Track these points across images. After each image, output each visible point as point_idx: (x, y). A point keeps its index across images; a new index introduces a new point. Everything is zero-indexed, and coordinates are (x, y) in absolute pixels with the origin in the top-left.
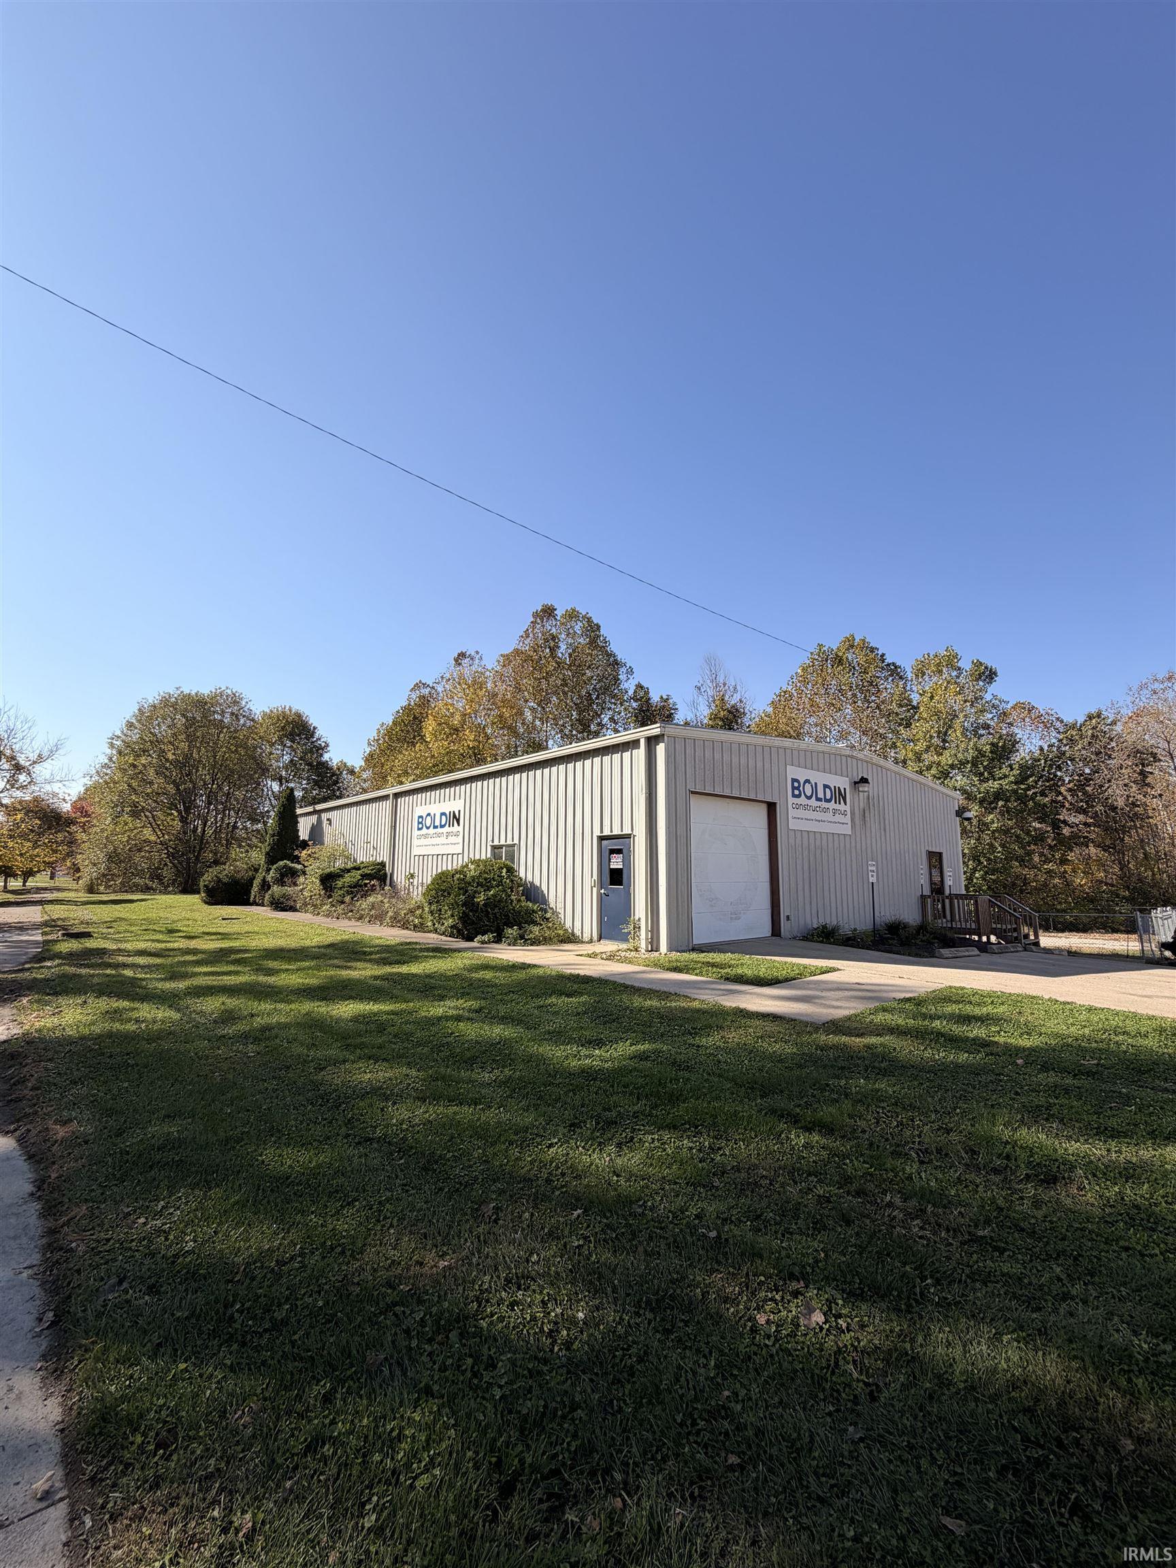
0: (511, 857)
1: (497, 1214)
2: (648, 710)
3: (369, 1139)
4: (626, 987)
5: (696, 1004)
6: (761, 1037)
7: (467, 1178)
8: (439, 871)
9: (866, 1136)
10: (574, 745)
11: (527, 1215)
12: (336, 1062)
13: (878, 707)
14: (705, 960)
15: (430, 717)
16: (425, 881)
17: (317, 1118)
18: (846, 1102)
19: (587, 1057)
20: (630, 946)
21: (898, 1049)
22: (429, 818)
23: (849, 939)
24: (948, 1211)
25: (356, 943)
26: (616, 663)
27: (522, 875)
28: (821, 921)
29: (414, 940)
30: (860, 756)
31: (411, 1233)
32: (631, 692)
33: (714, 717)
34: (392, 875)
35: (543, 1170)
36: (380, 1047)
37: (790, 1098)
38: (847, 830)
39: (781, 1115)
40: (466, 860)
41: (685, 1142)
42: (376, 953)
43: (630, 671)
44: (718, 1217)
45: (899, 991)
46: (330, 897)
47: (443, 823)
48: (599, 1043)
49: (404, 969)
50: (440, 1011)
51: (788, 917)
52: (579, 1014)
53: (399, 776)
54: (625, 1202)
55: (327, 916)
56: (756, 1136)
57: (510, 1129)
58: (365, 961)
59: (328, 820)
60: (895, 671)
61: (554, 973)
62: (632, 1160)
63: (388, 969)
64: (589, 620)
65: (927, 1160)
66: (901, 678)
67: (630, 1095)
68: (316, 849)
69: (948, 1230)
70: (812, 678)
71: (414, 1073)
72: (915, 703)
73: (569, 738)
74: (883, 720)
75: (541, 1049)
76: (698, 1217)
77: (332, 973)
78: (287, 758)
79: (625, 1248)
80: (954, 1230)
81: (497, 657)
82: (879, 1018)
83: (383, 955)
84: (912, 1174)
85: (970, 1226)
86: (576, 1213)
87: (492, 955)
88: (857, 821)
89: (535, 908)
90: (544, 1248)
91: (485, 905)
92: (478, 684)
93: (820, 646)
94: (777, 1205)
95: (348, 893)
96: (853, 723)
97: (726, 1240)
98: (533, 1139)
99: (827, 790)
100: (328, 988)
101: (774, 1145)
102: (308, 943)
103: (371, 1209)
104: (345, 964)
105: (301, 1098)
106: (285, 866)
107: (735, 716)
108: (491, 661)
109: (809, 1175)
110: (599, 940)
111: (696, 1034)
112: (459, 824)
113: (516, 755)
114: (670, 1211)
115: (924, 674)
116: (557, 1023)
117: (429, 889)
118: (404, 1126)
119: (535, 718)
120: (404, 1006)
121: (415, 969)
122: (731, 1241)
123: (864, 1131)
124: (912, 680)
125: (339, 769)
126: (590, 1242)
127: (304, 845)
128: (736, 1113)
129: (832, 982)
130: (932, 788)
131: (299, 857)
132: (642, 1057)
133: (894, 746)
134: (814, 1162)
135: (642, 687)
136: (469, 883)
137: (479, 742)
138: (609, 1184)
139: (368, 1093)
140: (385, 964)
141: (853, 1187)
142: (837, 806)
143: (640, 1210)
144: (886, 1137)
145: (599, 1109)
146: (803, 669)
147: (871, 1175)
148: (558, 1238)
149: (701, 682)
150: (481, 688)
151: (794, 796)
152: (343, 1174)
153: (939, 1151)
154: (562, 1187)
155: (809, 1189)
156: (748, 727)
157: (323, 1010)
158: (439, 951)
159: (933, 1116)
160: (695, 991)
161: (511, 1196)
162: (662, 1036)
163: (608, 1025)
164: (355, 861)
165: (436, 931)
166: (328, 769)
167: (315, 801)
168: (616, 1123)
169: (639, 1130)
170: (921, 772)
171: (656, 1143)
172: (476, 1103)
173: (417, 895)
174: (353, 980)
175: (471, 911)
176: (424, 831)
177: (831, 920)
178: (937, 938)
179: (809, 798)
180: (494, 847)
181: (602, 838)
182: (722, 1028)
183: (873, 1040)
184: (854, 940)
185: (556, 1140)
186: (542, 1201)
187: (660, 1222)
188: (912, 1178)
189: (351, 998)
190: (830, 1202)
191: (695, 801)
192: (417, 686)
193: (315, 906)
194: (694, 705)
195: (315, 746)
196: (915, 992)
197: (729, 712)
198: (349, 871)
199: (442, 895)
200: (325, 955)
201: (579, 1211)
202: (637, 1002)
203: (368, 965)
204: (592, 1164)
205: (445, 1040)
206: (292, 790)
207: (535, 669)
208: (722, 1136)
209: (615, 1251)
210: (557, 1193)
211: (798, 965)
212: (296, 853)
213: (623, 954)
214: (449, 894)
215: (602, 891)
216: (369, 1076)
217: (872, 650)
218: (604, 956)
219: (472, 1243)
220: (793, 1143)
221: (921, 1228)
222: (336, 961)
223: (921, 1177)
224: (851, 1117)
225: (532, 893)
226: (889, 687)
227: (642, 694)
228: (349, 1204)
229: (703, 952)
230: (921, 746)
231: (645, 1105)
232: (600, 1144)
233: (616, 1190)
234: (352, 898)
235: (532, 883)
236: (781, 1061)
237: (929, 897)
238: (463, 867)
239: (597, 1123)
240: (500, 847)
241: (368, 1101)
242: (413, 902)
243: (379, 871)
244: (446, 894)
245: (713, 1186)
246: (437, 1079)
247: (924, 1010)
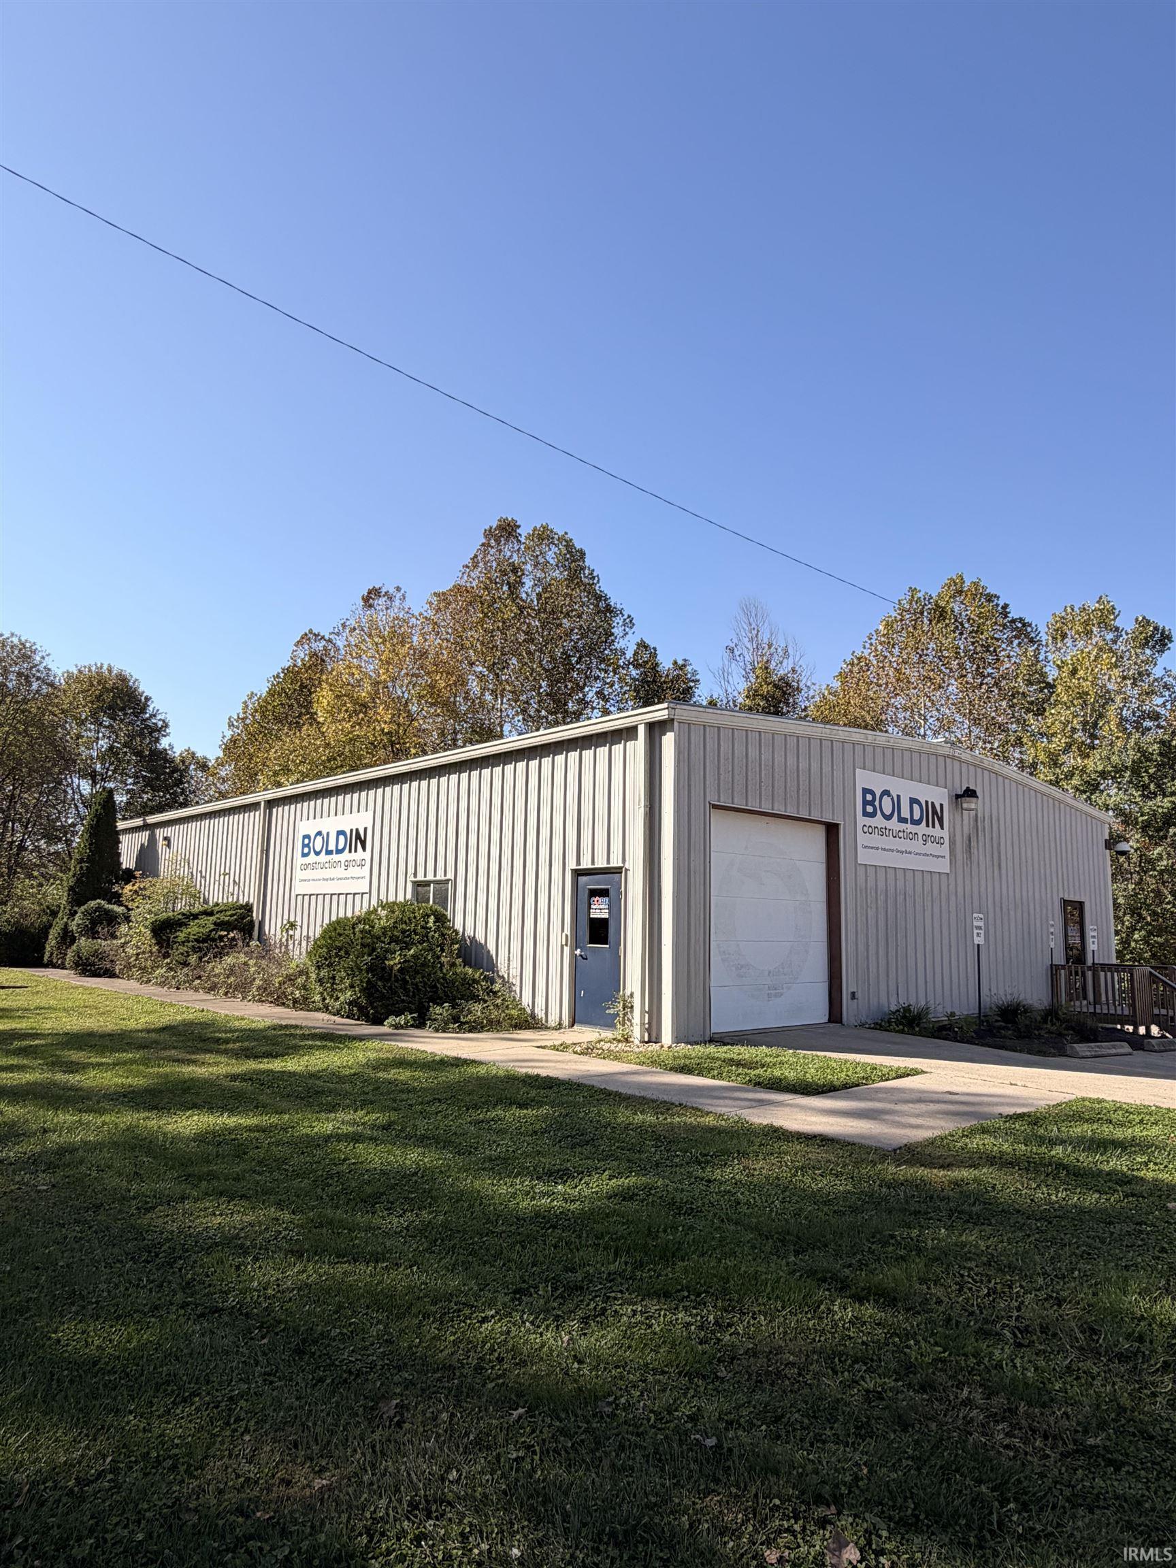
0: (442, 899)
1: (402, 1415)
2: (654, 681)
3: (217, 1310)
4: (608, 1093)
5: (709, 1120)
6: (802, 1168)
7: (359, 1365)
8: (334, 918)
9: (941, 1309)
10: (542, 732)
11: (445, 1416)
12: (169, 1201)
13: (996, 684)
14: (728, 1056)
15: (324, 685)
16: (311, 934)
17: (140, 1280)
18: (918, 1260)
19: (543, 1194)
20: (618, 1034)
21: (999, 1187)
22: (319, 839)
23: (942, 1028)
24: (1047, 1411)
25: (205, 1025)
26: (609, 609)
27: (458, 926)
28: (903, 1001)
29: (293, 1022)
30: (966, 756)
31: (274, 1440)
32: (629, 654)
33: (753, 694)
34: (261, 923)
35: (472, 1354)
36: (237, 1179)
37: (838, 1255)
38: (944, 866)
39: (822, 1278)
40: (374, 902)
41: (680, 1316)
42: (235, 1041)
43: (630, 622)
44: (720, 1419)
45: (1009, 1105)
46: (166, 955)
47: (341, 846)
48: (563, 1175)
49: (277, 1065)
50: (329, 1127)
51: (853, 994)
52: (535, 1132)
53: (276, 774)
54: (588, 1397)
55: (162, 984)
56: (783, 1308)
57: (426, 1296)
58: (218, 1052)
59: (165, 839)
60: (1022, 630)
61: (501, 1073)
62: (602, 1340)
63: (253, 1065)
64: (569, 545)
65: (1026, 1342)
66: (1032, 641)
67: (605, 1249)
68: (146, 883)
69: (1046, 1437)
70: (901, 638)
71: (286, 1216)
72: (1050, 680)
73: (536, 722)
74: (1004, 703)
75: (477, 1184)
76: (692, 1418)
77: (168, 1069)
78: (103, 744)
79: (584, 1461)
80: (1055, 1438)
81: (428, 596)
82: (976, 1143)
83: (246, 1044)
84: (1001, 1361)
85: (1076, 1431)
86: (516, 1414)
87: (410, 1045)
88: (959, 856)
89: (477, 976)
90: (467, 1462)
91: (401, 970)
92: (398, 637)
93: (913, 591)
94: (806, 1403)
95: (194, 950)
96: (959, 706)
97: (730, 1450)
98: (460, 1311)
99: (916, 806)
100: (161, 1092)
101: (809, 1319)
102: (132, 1025)
103: (217, 1407)
104: (189, 1057)
105: (116, 1251)
106: (99, 908)
107: (784, 693)
108: (418, 602)
109: (856, 1361)
110: (572, 1025)
111: (707, 1162)
112: (364, 849)
113: (456, 746)
114: (652, 1411)
115: (1064, 636)
116: (504, 1146)
117: (317, 946)
118: (270, 1291)
119: (484, 689)
120: (274, 1119)
121: (292, 1064)
122: (736, 1451)
123: (939, 1302)
124: (1047, 645)
125: (183, 762)
126: (534, 1452)
127: (128, 876)
128: (756, 1276)
129: (911, 1091)
130: (1071, 807)
131: (120, 895)
132: (626, 1195)
133: (1019, 742)
134: (863, 1343)
135: (646, 647)
136: (378, 938)
137: (399, 725)
138: (567, 1374)
139: (217, 1244)
140: (248, 1057)
141: (916, 1379)
142: (930, 831)
143: (608, 1410)
144: (971, 1309)
145: (558, 1269)
146: (887, 625)
147: (943, 1361)
148: (489, 1448)
149: (735, 641)
150: (403, 643)
151: (865, 814)
152: (177, 1359)
153: (1044, 1329)
154: (499, 1377)
155: (854, 1381)
156: (805, 709)
157: (153, 1123)
158: (330, 1039)
159: (1040, 1281)
160: (709, 1101)
161: (423, 1390)
162: (657, 1165)
163: (578, 1149)
164: (206, 901)
165: (326, 1009)
166: (166, 760)
167: (146, 810)
168: (582, 1288)
169: (615, 1299)
170: (1056, 783)
171: (639, 1317)
172: (376, 1258)
173: (299, 954)
174: (198, 1080)
175: (380, 979)
176: (312, 858)
177: (915, 999)
178: (1073, 1029)
179: (888, 818)
180: (417, 885)
181: (578, 873)
182: (745, 1154)
183: (965, 1173)
184: (949, 1029)
185: (493, 1312)
186: (468, 1396)
187: (635, 1425)
188: (1002, 1367)
189: (195, 1106)
190: (883, 1399)
191: (717, 818)
192: (305, 638)
193: (143, 969)
194: (725, 675)
195: (147, 727)
196: (1031, 1105)
197: (775, 686)
198: (196, 917)
199: (337, 955)
200: (156, 1042)
201: (521, 1411)
202: (623, 1116)
203: (223, 1059)
204: (543, 1346)
205: (335, 1170)
206: (111, 792)
207: (486, 615)
208: (734, 1308)
209: (570, 1465)
210: (490, 1386)
211: (865, 1065)
212: (116, 888)
213: (606, 1046)
214: (347, 953)
215: (578, 952)
216: (219, 1219)
217: (990, 598)
218: (578, 1049)
219: (363, 1454)
220: (836, 1317)
221: (1007, 1435)
222: (174, 1053)
223: (1015, 1367)
224: (922, 1281)
225: (473, 954)
226: (1013, 655)
227: (646, 657)
228: (185, 1400)
229: (725, 1044)
230: (1058, 743)
231: (626, 1264)
232: (557, 1318)
233: (576, 1381)
234: (200, 958)
235: (473, 939)
236: (827, 1203)
237: (1063, 967)
238: (369, 913)
239: (555, 1289)
240: (426, 884)
241: (218, 1255)
242: (293, 965)
243: (243, 917)
244: (342, 953)
245: (717, 1377)
246: (321, 1225)
247: (1041, 1131)
